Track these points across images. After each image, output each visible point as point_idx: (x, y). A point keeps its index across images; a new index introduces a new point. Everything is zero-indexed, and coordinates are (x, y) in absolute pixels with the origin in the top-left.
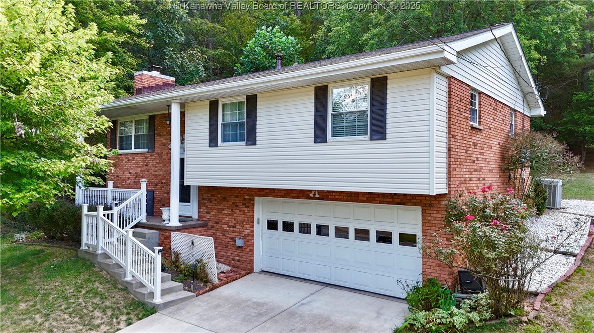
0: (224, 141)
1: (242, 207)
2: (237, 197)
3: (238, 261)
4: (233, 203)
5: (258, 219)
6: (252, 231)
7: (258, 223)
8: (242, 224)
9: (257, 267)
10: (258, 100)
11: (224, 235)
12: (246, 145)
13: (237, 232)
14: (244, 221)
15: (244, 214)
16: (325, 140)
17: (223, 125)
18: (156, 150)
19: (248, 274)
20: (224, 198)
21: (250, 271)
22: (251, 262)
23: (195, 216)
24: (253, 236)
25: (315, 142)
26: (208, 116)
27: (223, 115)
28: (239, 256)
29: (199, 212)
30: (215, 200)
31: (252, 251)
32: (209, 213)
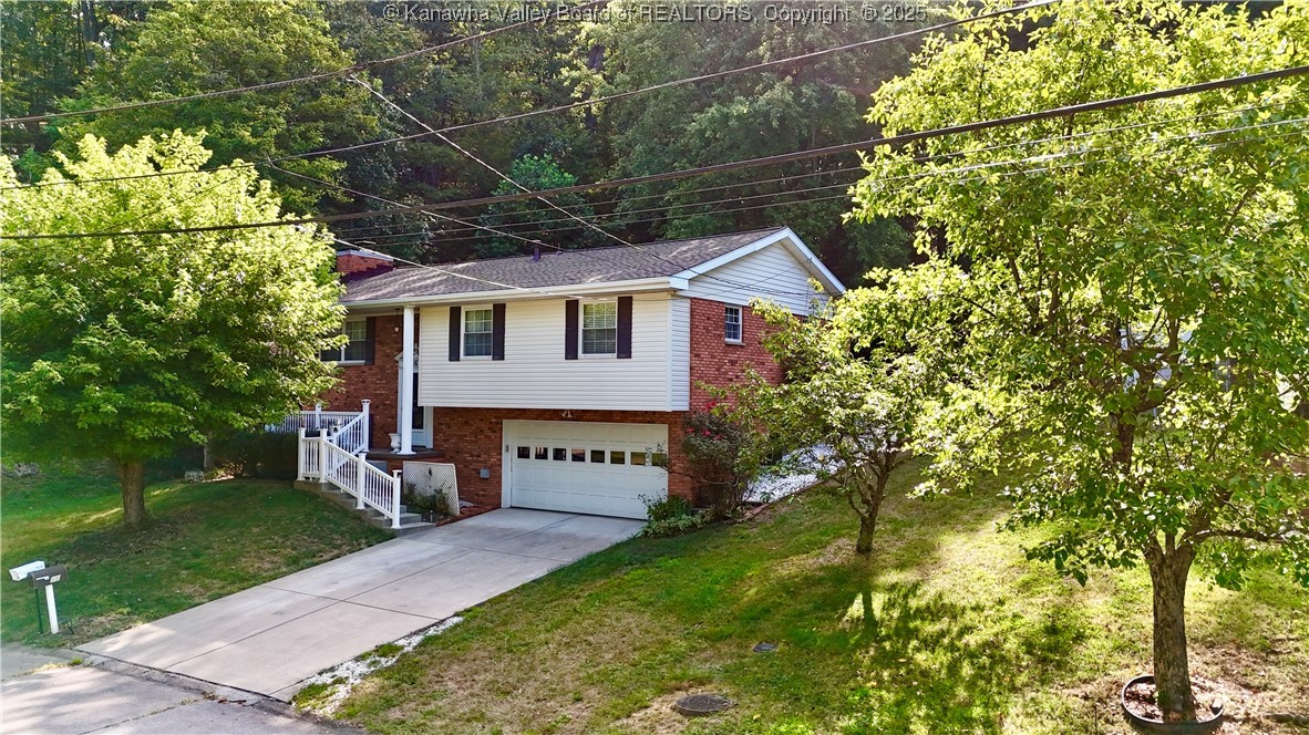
0: (467, 354)
1: (489, 433)
2: (482, 420)
3: (483, 495)
4: (477, 428)
5: (507, 446)
6: (500, 460)
7: (507, 451)
8: (487, 453)
9: (506, 501)
10: (507, 310)
11: (465, 466)
12: (493, 359)
13: (481, 462)
14: (490, 448)
15: (491, 440)
16: (575, 357)
17: (467, 336)
18: (377, 362)
19: (494, 509)
20: (466, 422)
21: (498, 506)
22: (499, 495)
23: (430, 445)
24: (500, 465)
25: (566, 358)
26: (448, 325)
27: (466, 324)
28: (484, 490)
29: (435, 440)
30: (455, 424)
31: (500, 483)
32: (447, 441)
